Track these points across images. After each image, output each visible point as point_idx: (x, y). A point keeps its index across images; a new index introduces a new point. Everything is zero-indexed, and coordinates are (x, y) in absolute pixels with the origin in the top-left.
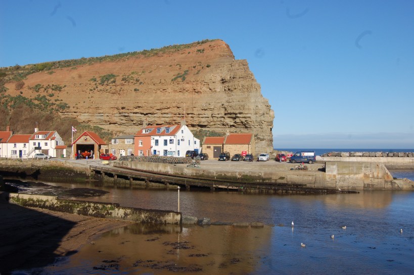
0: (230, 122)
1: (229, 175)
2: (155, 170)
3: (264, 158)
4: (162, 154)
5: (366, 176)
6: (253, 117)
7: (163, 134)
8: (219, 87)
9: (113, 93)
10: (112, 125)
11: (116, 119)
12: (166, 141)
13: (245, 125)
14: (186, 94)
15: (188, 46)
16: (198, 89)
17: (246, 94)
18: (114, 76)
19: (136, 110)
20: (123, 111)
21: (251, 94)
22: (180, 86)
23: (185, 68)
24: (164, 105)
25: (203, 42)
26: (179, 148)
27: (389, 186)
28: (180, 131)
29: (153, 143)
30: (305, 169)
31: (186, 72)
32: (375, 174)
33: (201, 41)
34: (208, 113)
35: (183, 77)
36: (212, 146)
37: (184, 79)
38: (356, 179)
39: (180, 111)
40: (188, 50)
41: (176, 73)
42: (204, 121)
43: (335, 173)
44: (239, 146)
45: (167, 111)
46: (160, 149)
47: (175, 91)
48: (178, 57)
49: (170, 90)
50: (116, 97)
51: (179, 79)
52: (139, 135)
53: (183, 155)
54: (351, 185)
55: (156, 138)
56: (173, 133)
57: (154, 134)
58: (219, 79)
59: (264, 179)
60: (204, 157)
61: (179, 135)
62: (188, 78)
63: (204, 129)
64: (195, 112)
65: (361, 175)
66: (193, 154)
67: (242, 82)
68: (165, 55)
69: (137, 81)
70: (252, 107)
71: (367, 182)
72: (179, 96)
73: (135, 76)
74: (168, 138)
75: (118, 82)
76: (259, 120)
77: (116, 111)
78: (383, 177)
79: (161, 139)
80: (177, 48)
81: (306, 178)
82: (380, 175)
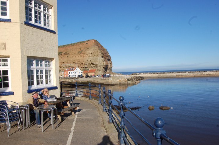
0: (93, 66)
1: (84, 81)
2: (66, 81)
3: (98, 76)
4: (71, 76)
5: (120, 80)
6: (98, 64)
7: (71, 71)
8: (91, 55)
9: (61, 58)
10: (61, 68)
11: (62, 66)
12: (72, 72)
13: (96, 67)
14: (82, 57)
15: (84, 42)
16: (85, 56)
17: (97, 57)
18: (61, 52)
19: (67, 63)
20: (64, 63)
21: (99, 57)
22: (80, 55)
23: (82, 49)
24: (75, 61)
25: (88, 41)
26: (76, 74)
27: (126, 83)
28: (76, 69)
29: (69, 73)
30: (105, 79)
31: (82, 51)
32: (123, 80)
33: (88, 40)
34: (87, 63)
35: (81, 52)
36: (85, 73)
37: (81, 53)
38: (117, 81)
39: (80, 63)
40: (83, 43)
41: (79, 51)
42: (86, 66)
43: (111, 80)
44: (92, 73)
45: (76, 63)
46: (71, 75)
47: (78, 57)
48: (80, 46)
49: (77, 56)
50: (62, 59)
51: (80, 53)
52: (65, 71)
53: (77, 76)
54: (116, 83)
55: (70, 72)
56: (74, 70)
57: (69, 70)
58: (91, 53)
59: (93, 82)
60: (83, 77)
61: (76, 70)
62: (82, 52)
63: (86, 68)
64: (84, 63)
65: (119, 80)
66: (79, 76)
67: (96, 54)
68: (77, 45)
69: (68, 54)
70: (98, 61)
71: (121, 82)
72: (79, 58)
73: (68, 52)
74: (72, 71)
75: (62, 55)
76: (100, 65)
77: (62, 63)
78: (125, 81)
79: (71, 72)
80: (81, 43)
81: (104, 82)
82: (124, 80)
